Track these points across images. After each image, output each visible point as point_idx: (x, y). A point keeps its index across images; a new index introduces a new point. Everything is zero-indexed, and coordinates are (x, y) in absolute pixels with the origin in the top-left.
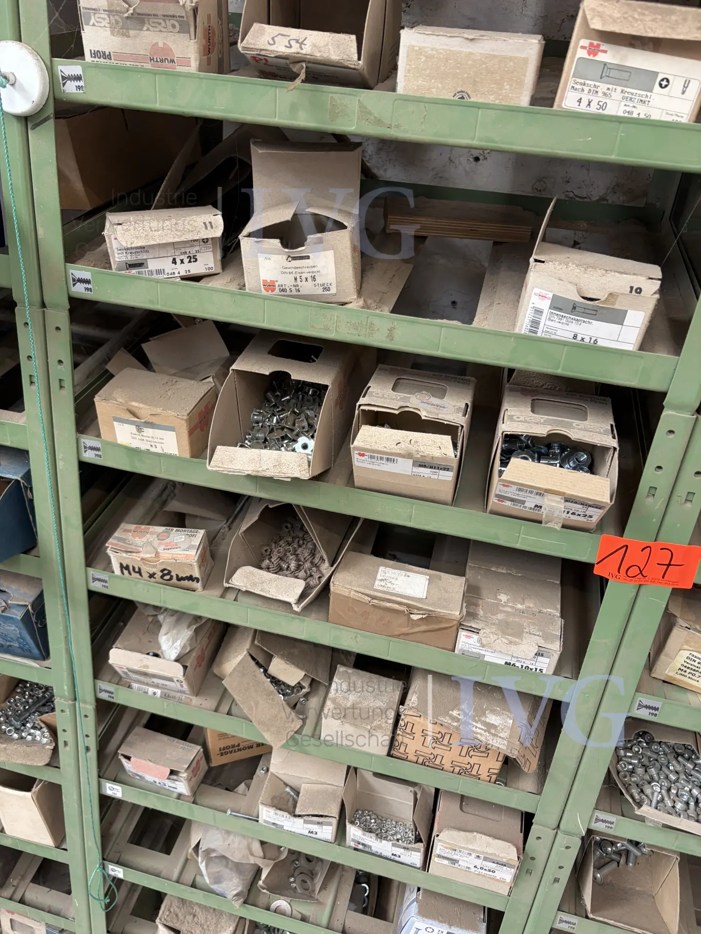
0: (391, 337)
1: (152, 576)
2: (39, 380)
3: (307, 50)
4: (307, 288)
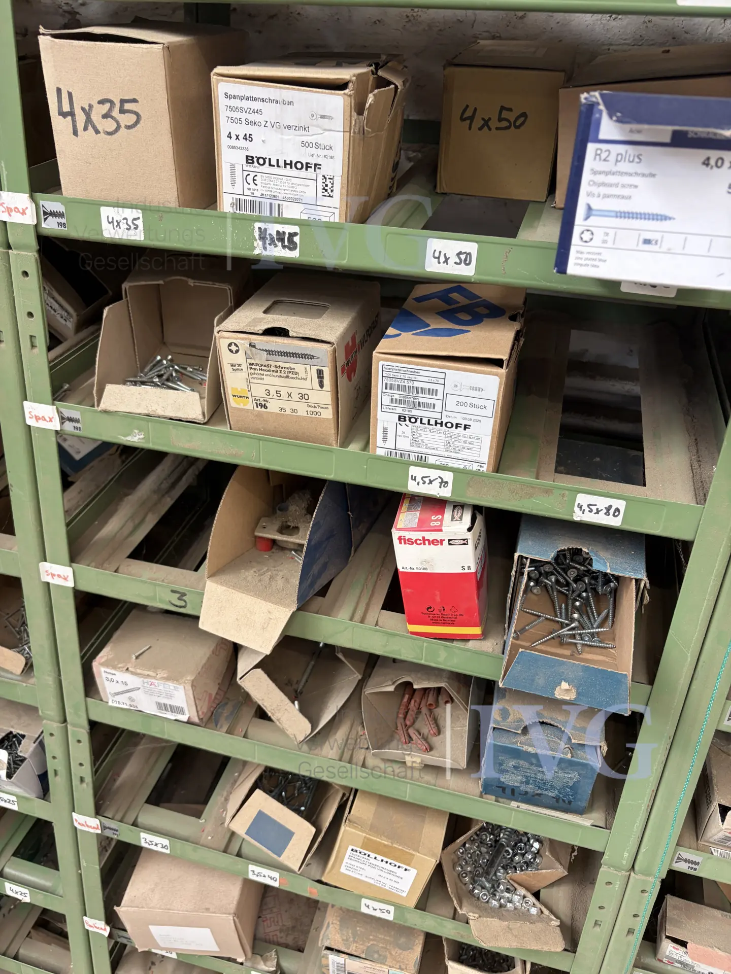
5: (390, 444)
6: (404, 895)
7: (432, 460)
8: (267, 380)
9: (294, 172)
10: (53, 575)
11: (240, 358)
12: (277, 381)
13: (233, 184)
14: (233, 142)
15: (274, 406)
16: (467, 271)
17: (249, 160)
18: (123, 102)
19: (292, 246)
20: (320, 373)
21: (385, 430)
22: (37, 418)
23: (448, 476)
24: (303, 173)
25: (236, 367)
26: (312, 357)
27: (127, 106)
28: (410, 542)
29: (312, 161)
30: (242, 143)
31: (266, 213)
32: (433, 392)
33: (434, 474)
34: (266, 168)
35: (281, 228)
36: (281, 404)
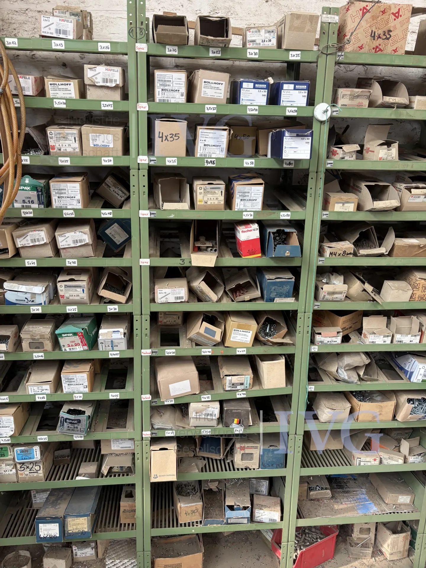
0: (412, 167)
1: (339, 255)
2: (313, 195)
3: (397, 101)
4: (389, 158)
5: (238, 207)
6: (249, 342)
7: (248, 210)
8: (208, 196)
9: (215, 147)
10: (143, 262)
11: (202, 191)
12: (211, 195)
13: (200, 150)
14: (202, 142)
15: (209, 203)
16: (253, 166)
17: (205, 145)
18: (176, 134)
19: (214, 163)
20: (222, 192)
21: (237, 203)
22: (143, 215)
23: (252, 213)
24: (217, 147)
25: (200, 193)
26: (220, 188)
27: (177, 135)
28: (244, 232)
29: (219, 145)
30: (204, 142)
31: (208, 156)
32: (248, 192)
33: (249, 213)
34: (209, 147)
35: (211, 160)
36: (211, 201)
